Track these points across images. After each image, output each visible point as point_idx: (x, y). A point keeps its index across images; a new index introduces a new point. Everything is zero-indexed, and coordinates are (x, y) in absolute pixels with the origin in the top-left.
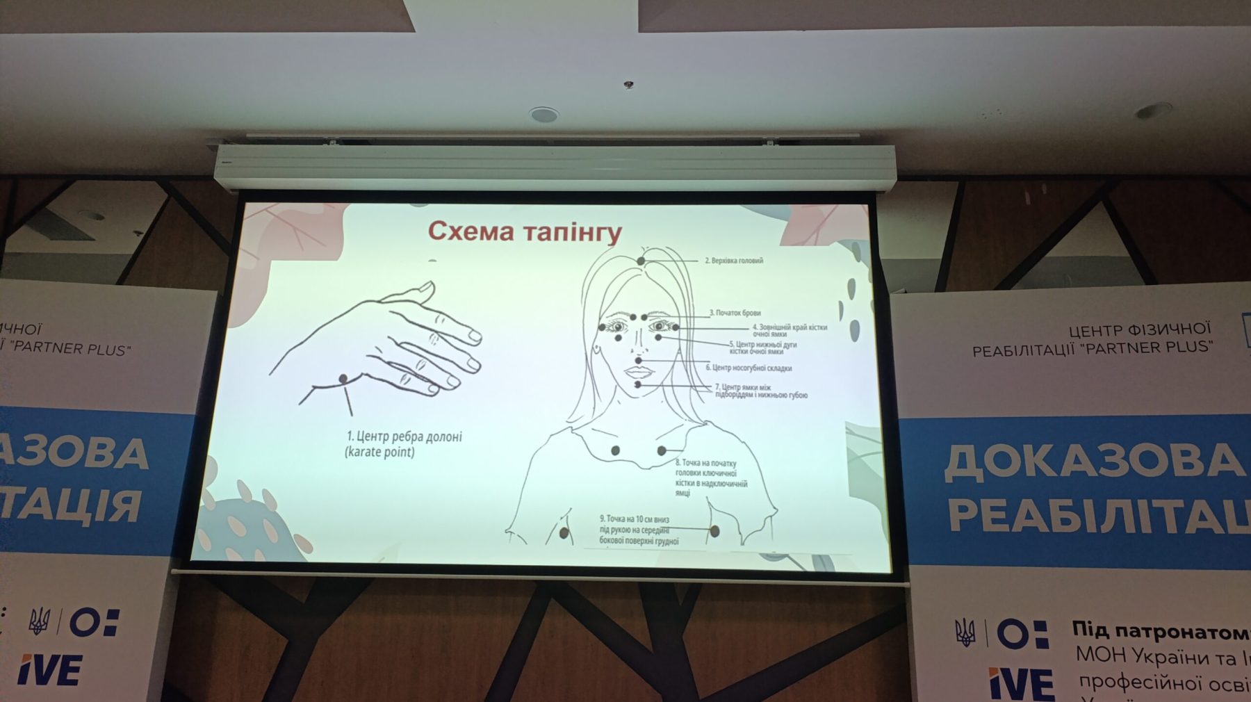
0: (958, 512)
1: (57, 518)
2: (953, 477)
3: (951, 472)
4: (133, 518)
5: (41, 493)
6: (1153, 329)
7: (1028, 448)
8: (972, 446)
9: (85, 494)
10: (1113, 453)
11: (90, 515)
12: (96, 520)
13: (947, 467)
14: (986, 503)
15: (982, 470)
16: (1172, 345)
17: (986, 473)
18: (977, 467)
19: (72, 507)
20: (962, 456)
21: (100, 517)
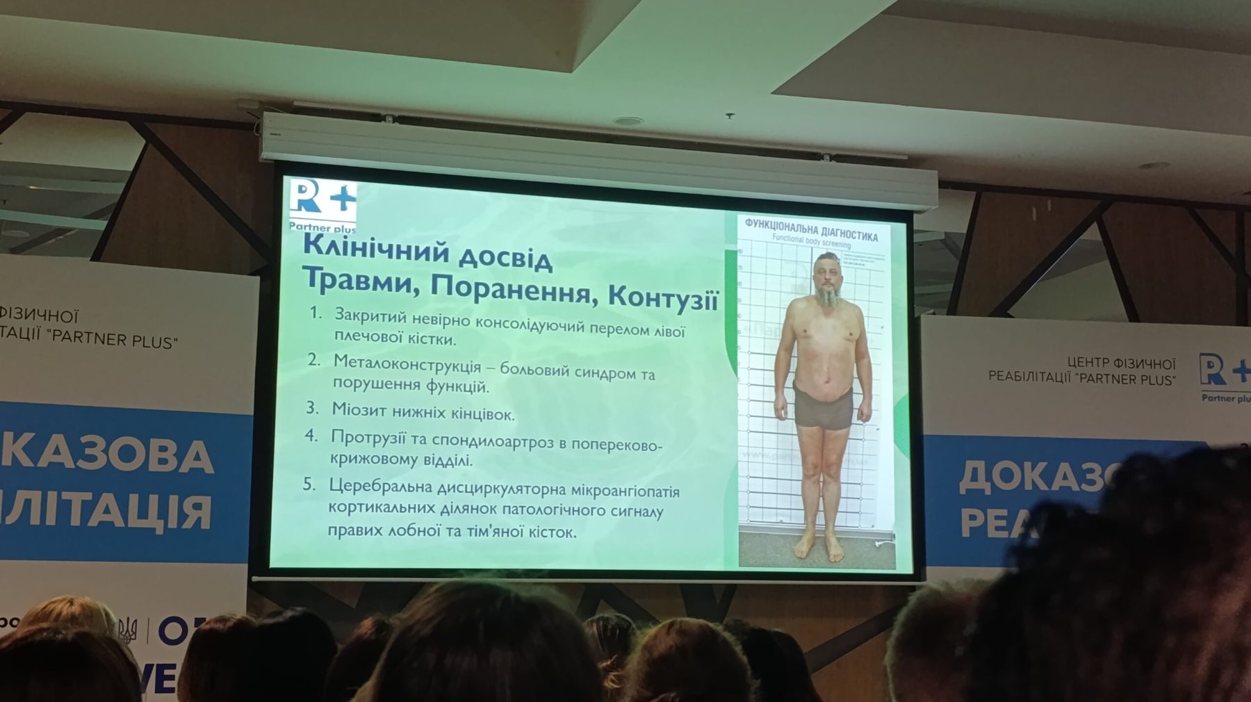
0: (969, 520)
1: (129, 526)
2: (967, 490)
3: (965, 485)
4: (205, 525)
5: (108, 499)
6: (1132, 363)
7: (1028, 465)
8: (983, 462)
9: (154, 500)
10: (1092, 471)
11: (162, 521)
12: (169, 527)
13: (961, 481)
14: (992, 513)
15: (989, 483)
16: (1144, 378)
17: (993, 486)
18: (987, 481)
19: (143, 514)
20: (975, 470)
21: (173, 524)
